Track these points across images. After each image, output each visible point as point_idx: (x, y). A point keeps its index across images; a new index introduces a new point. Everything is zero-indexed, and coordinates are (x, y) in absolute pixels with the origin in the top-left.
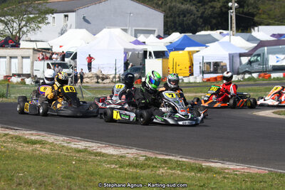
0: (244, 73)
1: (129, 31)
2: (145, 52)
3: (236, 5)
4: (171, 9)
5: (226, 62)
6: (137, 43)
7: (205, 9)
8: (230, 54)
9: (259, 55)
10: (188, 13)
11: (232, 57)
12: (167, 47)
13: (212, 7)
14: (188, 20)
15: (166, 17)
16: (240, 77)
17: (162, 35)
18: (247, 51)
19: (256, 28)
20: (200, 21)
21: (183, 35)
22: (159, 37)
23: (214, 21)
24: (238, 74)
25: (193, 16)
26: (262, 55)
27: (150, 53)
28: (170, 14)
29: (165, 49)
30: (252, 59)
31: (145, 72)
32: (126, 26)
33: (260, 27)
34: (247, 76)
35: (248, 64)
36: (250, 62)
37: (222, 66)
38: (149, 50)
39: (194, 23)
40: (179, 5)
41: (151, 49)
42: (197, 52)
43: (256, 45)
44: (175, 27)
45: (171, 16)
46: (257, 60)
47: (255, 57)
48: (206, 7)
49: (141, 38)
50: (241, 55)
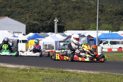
0: (62, 49)
1: (11, 32)
2: (18, 41)
3: (58, 21)
4: (29, 23)
5: (54, 45)
6: (15, 36)
7: (43, 24)
8: (55, 41)
9: (68, 42)
10: (36, 25)
11: (56, 42)
12: (28, 38)
13: (46, 23)
14: (36, 28)
15: (27, 26)
16: (60, 51)
17: (25, 34)
18: (62, 40)
19: (66, 32)
20: (41, 29)
21: (34, 33)
22: (24, 35)
23: (47, 29)
24: (59, 50)
25: (38, 26)
26: (69, 42)
27: (20, 41)
28: (28, 25)
29: (27, 39)
30: (65, 43)
31: (18, 49)
32: (9, 30)
33: (67, 31)
34: (63, 51)
35: (63, 45)
36: (64, 45)
37: (52, 47)
38: (19, 40)
39: (39, 29)
40: (32, 22)
41: (21, 39)
42: (41, 40)
43: (66, 38)
44: (30, 31)
45: (29, 26)
46: (67, 44)
47: (66, 43)
48: (44, 23)
49: (16, 35)
50: (60, 42)
